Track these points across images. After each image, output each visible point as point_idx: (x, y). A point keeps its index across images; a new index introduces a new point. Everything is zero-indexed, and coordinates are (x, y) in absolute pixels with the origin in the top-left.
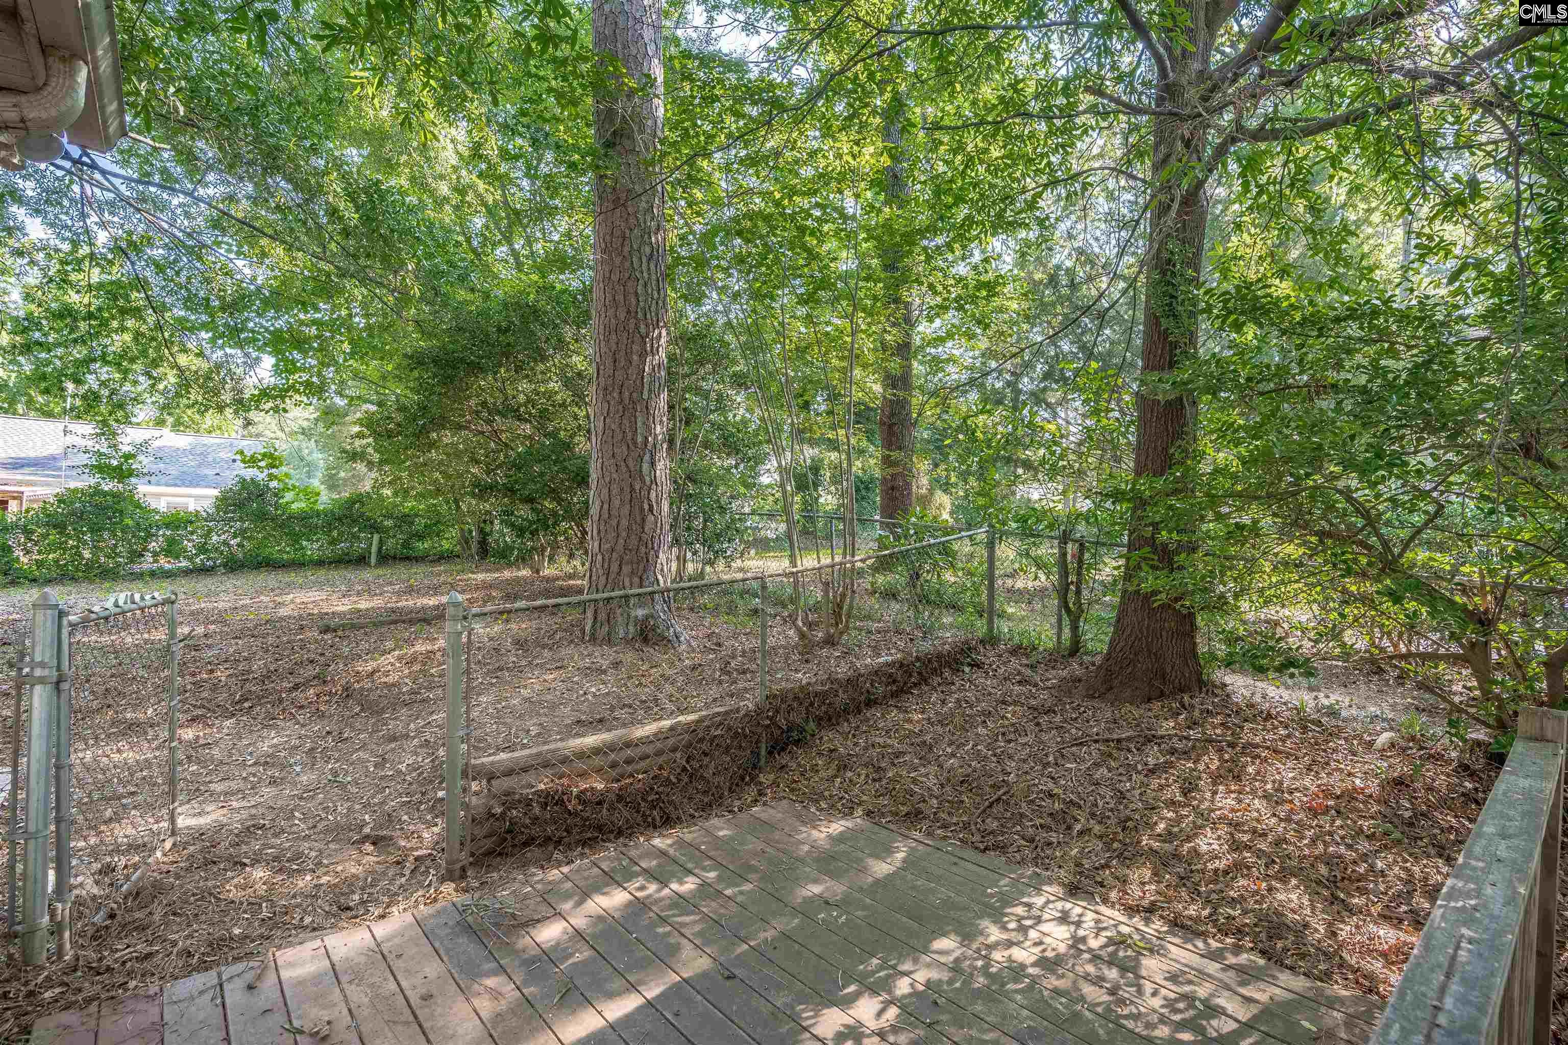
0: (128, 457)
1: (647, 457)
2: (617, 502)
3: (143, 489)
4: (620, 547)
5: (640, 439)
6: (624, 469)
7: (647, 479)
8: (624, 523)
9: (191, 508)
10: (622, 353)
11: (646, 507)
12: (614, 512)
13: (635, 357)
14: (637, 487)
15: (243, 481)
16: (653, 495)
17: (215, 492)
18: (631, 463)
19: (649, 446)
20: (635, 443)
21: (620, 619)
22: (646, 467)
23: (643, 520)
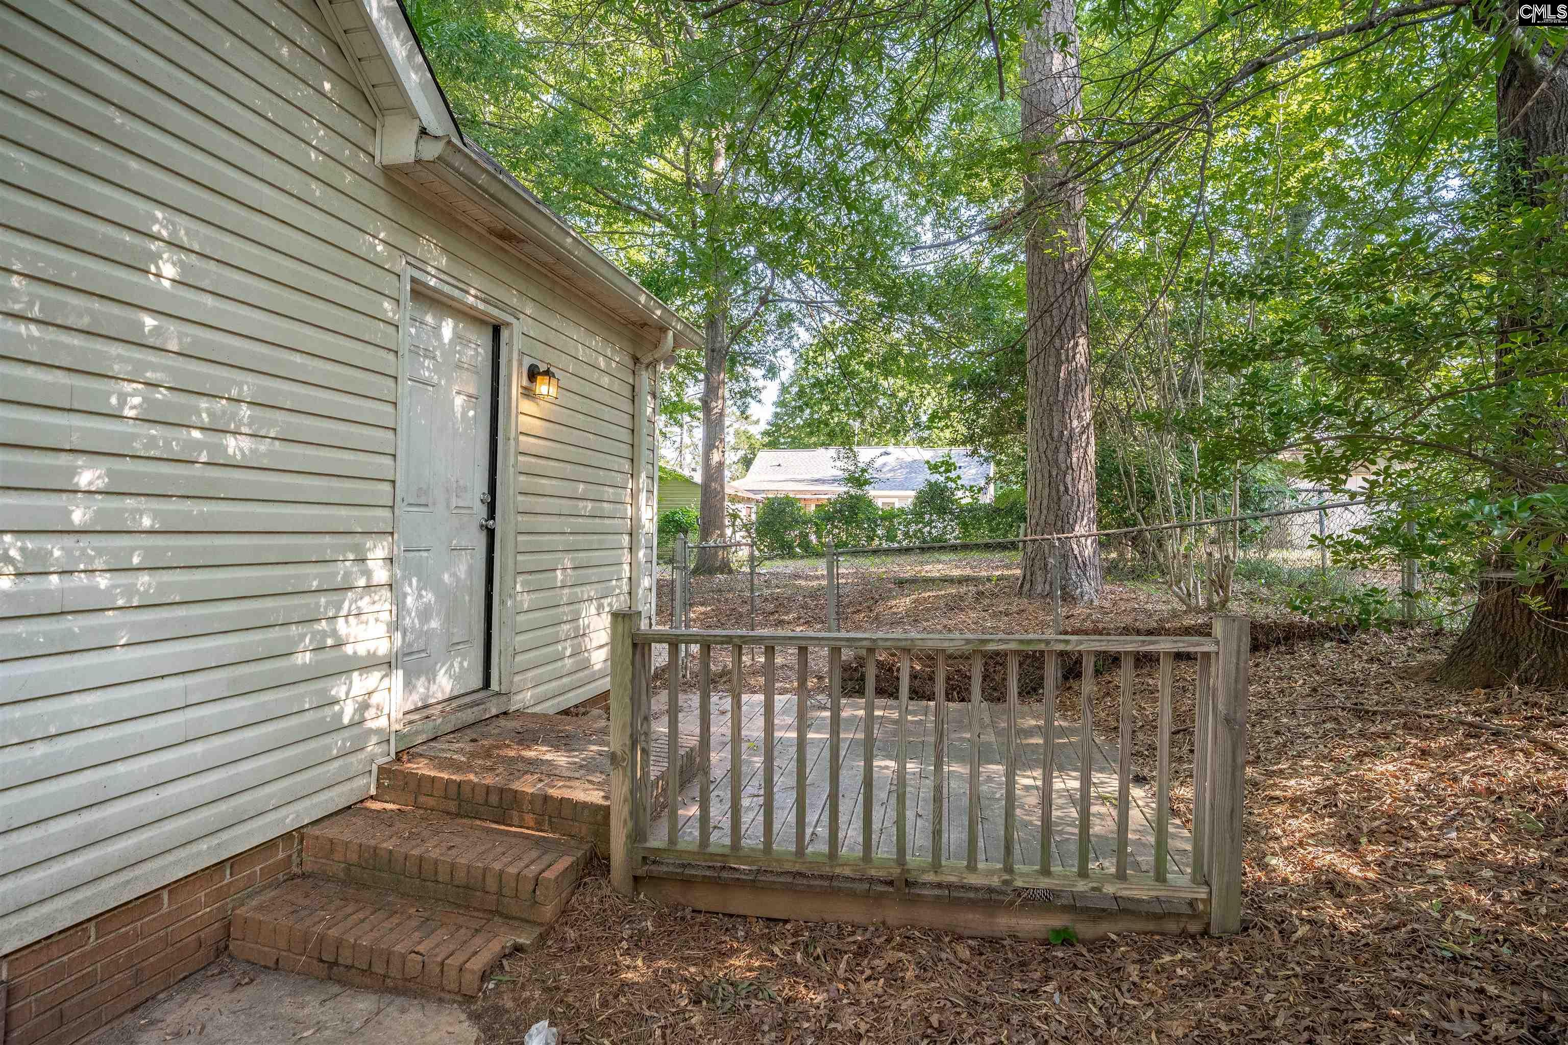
0: (864, 471)
1: (1063, 448)
2: (1040, 486)
3: (872, 492)
4: (1042, 522)
5: (1056, 434)
6: (1044, 459)
7: (1063, 465)
8: (1045, 502)
9: (897, 506)
10: (1041, 366)
11: (1062, 488)
12: (1038, 495)
13: (1051, 368)
14: (1054, 473)
15: (930, 484)
16: (1069, 478)
17: (913, 493)
18: (1049, 454)
19: (1065, 439)
20: (1052, 439)
21: (1039, 579)
22: (1061, 456)
23: (1059, 499)
